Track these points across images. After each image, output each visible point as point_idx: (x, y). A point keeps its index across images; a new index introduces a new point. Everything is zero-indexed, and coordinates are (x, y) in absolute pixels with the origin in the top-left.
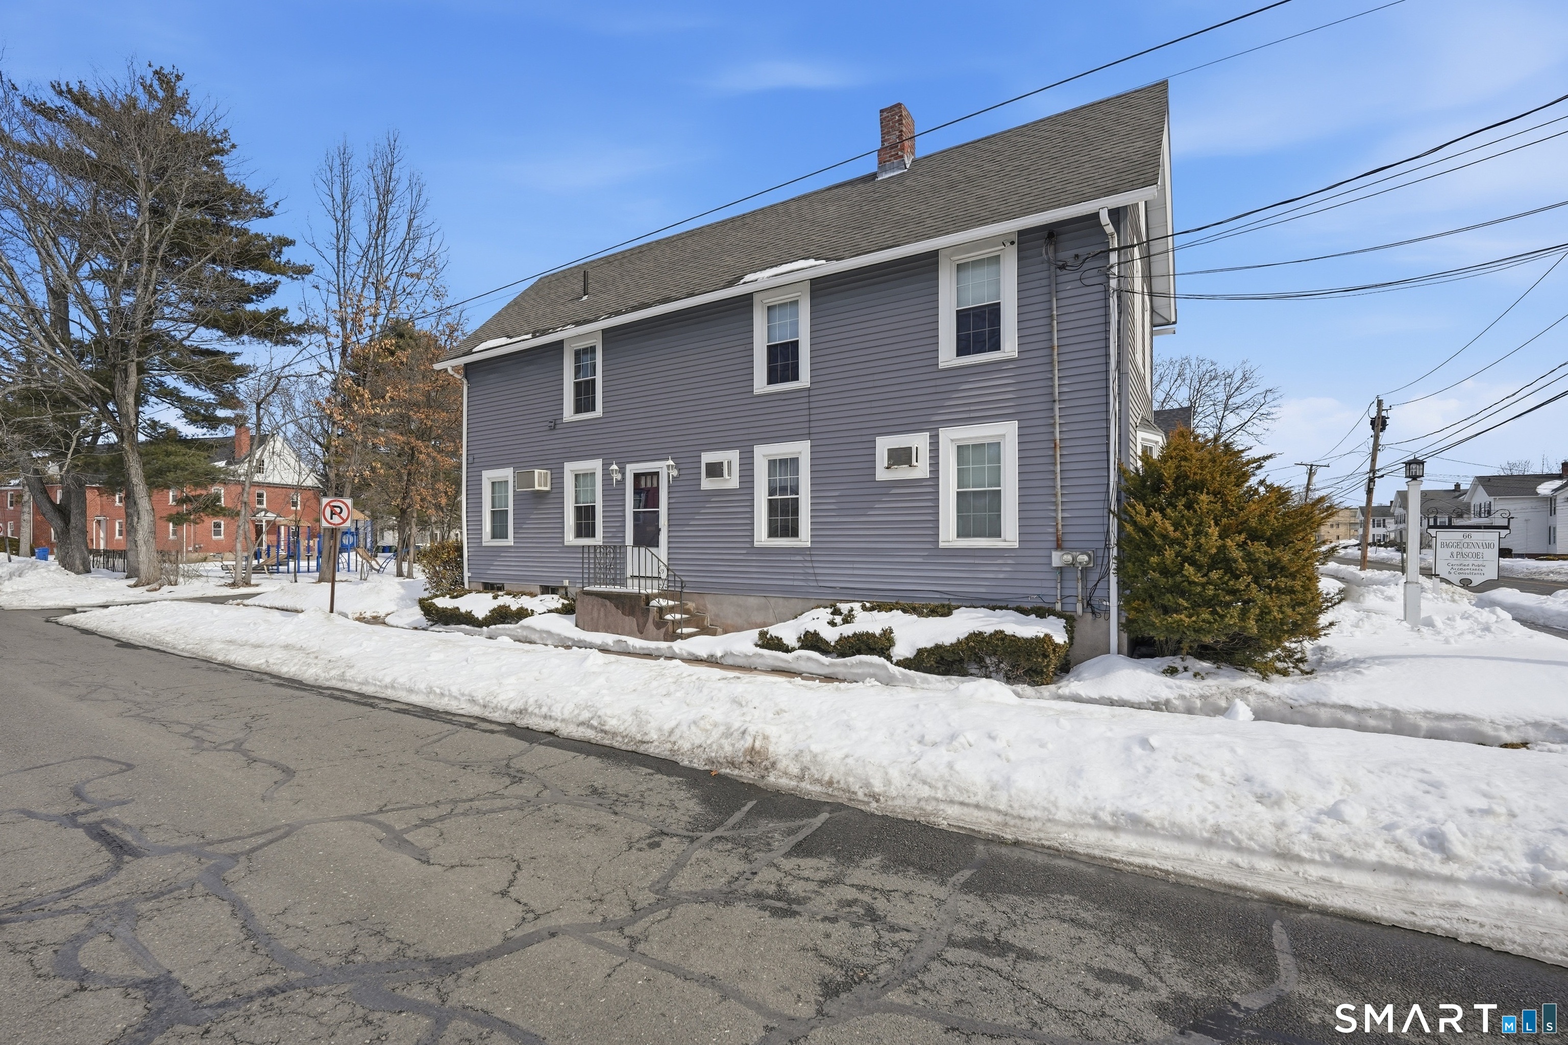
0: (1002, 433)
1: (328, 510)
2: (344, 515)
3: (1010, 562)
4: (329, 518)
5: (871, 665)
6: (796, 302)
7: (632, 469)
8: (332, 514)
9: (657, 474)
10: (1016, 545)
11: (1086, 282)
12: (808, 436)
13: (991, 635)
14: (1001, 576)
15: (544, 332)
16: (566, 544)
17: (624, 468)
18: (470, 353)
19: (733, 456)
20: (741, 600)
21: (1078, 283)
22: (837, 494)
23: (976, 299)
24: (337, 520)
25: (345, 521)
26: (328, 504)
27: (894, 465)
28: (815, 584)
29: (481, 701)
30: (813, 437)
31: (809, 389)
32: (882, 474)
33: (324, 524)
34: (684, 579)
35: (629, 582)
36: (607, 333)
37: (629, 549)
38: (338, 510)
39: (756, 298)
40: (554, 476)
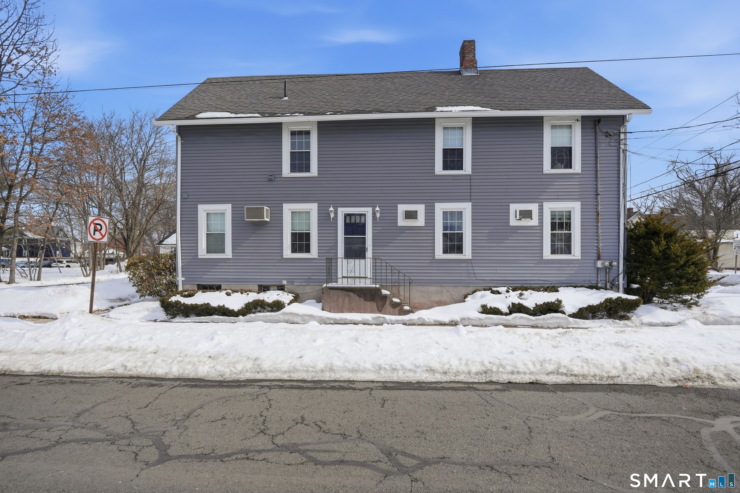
0: (573, 207)
1: (92, 226)
2: (103, 232)
3: (577, 265)
4: (92, 234)
5: (559, 318)
6: (462, 128)
7: (342, 211)
8: (95, 230)
9: (365, 215)
10: (580, 258)
11: (611, 144)
12: (470, 200)
13: (616, 299)
14: (572, 272)
15: (272, 115)
16: (284, 257)
17: (337, 210)
18: (193, 117)
19: (420, 209)
20: (425, 289)
21: (608, 144)
22: (487, 231)
23: (562, 143)
24: (98, 235)
25: (103, 237)
26: (92, 222)
27: (523, 218)
28: (475, 278)
29: (440, 370)
30: (472, 201)
31: (470, 175)
32: (513, 222)
33: (90, 239)
34: (411, 278)
35: (340, 281)
36: (320, 124)
37: (339, 261)
38: (99, 227)
39: (437, 121)
40: (272, 212)
